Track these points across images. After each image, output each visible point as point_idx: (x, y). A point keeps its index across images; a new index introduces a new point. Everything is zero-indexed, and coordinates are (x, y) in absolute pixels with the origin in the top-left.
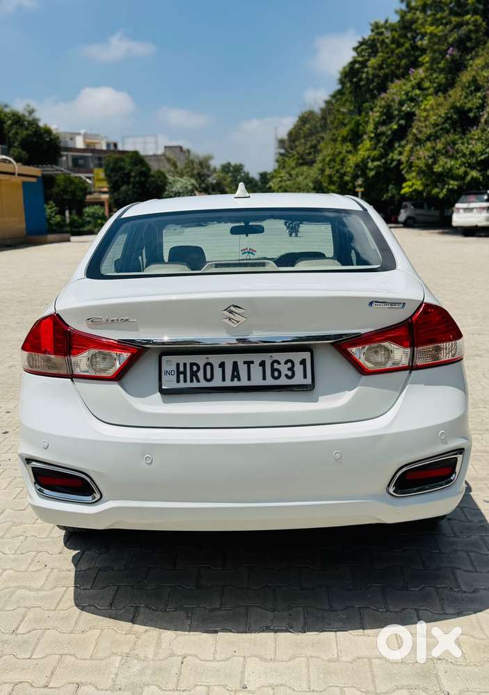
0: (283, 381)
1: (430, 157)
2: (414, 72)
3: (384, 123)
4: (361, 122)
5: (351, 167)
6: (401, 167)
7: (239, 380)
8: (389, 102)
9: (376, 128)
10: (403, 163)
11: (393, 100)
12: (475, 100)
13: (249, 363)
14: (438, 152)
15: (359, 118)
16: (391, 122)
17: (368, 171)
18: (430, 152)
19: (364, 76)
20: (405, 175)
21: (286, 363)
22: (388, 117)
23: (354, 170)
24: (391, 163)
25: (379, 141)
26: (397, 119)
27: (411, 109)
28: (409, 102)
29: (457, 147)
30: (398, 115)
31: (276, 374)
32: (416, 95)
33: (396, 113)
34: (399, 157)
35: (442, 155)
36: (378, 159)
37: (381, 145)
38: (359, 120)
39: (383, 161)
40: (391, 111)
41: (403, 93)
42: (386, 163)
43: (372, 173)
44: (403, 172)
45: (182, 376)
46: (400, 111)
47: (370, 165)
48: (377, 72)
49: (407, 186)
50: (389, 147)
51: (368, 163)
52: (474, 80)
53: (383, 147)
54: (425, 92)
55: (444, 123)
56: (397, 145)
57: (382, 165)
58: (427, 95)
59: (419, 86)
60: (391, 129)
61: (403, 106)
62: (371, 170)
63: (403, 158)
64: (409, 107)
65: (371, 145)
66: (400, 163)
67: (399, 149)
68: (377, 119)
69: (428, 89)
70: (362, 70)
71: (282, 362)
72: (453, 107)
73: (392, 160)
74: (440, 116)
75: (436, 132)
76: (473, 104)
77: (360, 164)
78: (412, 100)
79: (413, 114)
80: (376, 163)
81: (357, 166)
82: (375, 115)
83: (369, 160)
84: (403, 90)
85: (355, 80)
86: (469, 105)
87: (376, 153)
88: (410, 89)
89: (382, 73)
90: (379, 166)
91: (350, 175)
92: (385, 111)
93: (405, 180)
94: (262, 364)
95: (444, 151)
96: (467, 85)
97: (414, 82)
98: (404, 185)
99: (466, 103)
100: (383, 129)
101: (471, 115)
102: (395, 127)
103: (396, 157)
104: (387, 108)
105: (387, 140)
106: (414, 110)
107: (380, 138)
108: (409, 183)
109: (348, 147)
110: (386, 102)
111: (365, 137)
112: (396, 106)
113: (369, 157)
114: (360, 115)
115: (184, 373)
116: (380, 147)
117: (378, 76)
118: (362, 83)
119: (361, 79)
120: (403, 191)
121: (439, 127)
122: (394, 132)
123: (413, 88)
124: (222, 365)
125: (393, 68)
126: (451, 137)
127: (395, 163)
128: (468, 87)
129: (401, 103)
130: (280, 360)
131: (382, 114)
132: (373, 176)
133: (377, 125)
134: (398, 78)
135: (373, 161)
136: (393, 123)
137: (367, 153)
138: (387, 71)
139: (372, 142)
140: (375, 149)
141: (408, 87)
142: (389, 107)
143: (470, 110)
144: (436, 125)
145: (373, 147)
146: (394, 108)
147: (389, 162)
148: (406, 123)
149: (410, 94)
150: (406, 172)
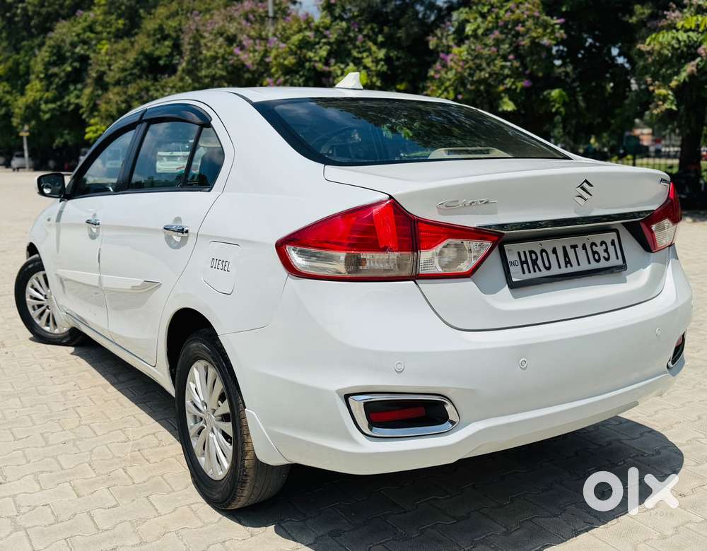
0: (603, 264)
1: (123, 102)
2: (82, 15)
3: (54, 64)
4: (21, 60)
5: (20, 108)
6: (81, 111)
7: (571, 266)
8: (59, 42)
9: (46, 69)
10: (82, 107)
11: (63, 41)
12: (163, 48)
13: (574, 247)
14: (131, 97)
15: (18, 57)
16: (63, 64)
17: (41, 114)
18: (120, 96)
19: (19, 11)
20: (87, 120)
21: (601, 245)
22: (59, 57)
23: (25, 111)
24: (68, 106)
25: (51, 83)
26: (70, 60)
27: (85, 52)
28: (81, 45)
29: (150, 93)
30: (71, 57)
31: (597, 257)
32: (88, 37)
33: (68, 54)
34: (77, 101)
35: (137, 100)
36: (53, 101)
37: (54, 86)
38: (19, 59)
39: (59, 103)
40: (63, 52)
41: (74, 34)
42: (61, 106)
43: (47, 116)
44: (84, 116)
45: (525, 266)
46: (73, 53)
47: (43, 107)
48: (38, 9)
49: (91, 131)
50: (63, 89)
51: (40, 105)
52: (161, 29)
53: (56, 89)
54: (99, 36)
55: (133, 68)
56: (72, 88)
57: (57, 108)
58: (102, 39)
59: (91, 28)
60: (64, 70)
61: (76, 47)
62: (45, 112)
63: (84, 102)
64: (82, 49)
65: (42, 86)
66: (78, 107)
67: (76, 92)
68: (46, 59)
69: (101, 32)
70: (15, 5)
71: (598, 244)
72: (142, 53)
73: (69, 104)
74: (128, 61)
75: (125, 77)
76: (162, 52)
77: (32, 105)
78: (84, 42)
79: (88, 58)
80: (51, 106)
81: (28, 107)
82: (43, 55)
83: (42, 102)
84: (74, 32)
85: (8, 14)
86: (157, 53)
87: (49, 95)
88: (80, 31)
89: (44, 11)
90: (54, 109)
91: (19, 116)
92: (55, 51)
93: (87, 125)
94: (584, 247)
95: (137, 97)
96: (152, 32)
97: (85, 24)
98: (87, 130)
99: (154, 51)
100: (55, 70)
101: (161, 62)
102: (69, 69)
103: (73, 100)
104: (56, 48)
105: (60, 82)
106: (88, 53)
107: (52, 79)
108: (93, 128)
109: (5, 87)
110: (55, 41)
111: (33, 77)
112: (67, 47)
113: (41, 99)
114: (18, 53)
115: (526, 262)
116: (53, 89)
117: (39, 14)
118: (17, 19)
119: (15, 15)
120: (87, 136)
121: (128, 72)
122: (68, 75)
123: (84, 31)
124: (554, 251)
125: (56, 7)
126: (143, 83)
127: (72, 107)
128: (154, 35)
129: (73, 45)
130: (596, 242)
131: (52, 54)
132: (48, 120)
133: (48, 65)
134: (64, 18)
135: (47, 102)
136: (66, 65)
137: (38, 94)
138: (50, 9)
139: (43, 83)
140: (47, 90)
141: (78, 29)
142: (59, 47)
143: (159, 58)
144: (124, 70)
145: (45, 87)
146: (66, 49)
147: (65, 105)
148: (81, 66)
149: (81, 36)
150: (88, 117)
